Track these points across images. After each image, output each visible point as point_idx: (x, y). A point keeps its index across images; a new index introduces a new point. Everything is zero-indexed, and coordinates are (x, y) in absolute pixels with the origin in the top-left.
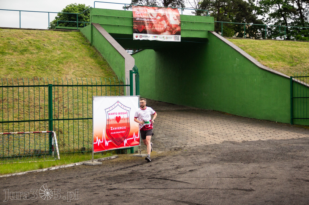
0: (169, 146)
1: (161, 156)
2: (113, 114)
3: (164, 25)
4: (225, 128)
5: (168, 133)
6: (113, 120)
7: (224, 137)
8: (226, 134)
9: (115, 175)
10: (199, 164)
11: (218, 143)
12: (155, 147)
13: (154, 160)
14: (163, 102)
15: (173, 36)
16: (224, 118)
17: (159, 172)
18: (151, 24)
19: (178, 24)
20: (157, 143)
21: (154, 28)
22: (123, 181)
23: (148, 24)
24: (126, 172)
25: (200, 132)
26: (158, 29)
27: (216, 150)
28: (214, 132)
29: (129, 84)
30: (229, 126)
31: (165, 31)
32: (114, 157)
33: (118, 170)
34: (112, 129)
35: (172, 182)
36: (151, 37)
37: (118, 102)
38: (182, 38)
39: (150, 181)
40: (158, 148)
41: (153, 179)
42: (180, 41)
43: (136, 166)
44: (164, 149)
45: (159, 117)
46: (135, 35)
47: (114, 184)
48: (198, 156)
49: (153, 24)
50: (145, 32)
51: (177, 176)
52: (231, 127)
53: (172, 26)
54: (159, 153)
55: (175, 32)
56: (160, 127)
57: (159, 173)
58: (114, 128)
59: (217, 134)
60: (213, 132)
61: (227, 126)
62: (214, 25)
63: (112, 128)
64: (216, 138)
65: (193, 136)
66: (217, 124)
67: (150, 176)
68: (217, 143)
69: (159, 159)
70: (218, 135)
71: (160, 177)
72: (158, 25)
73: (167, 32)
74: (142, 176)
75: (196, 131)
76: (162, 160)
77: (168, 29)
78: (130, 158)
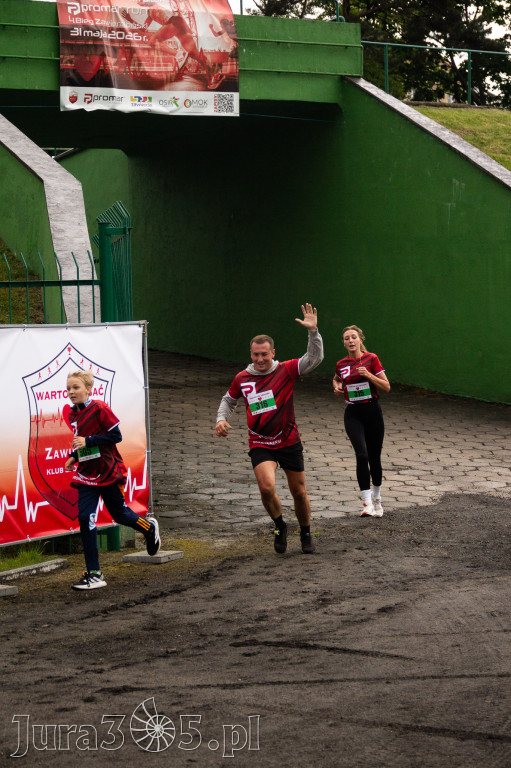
0: (244, 519)
1: (235, 560)
2: (54, 394)
3: (175, 55)
4: (433, 446)
5: (223, 469)
6: (54, 418)
7: (441, 479)
8: (445, 468)
9: (96, 634)
10: (400, 585)
11: (425, 504)
12: (191, 525)
13: (215, 572)
14: (163, 352)
15: (210, 96)
16: (416, 409)
17: (260, 619)
18: (127, 51)
19: (229, 50)
20: (195, 511)
21: (140, 65)
22: (141, 659)
23: (114, 49)
24: (133, 622)
25: (342, 464)
26: (152, 69)
27: (431, 531)
28: (397, 461)
29: (96, 278)
30: (446, 439)
31: (178, 76)
32: (54, 567)
33: (93, 614)
34: (52, 454)
35: (337, 656)
36: (127, 101)
37: (69, 347)
38: (242, 102)
39: (246, 655)
40: (204, 527)
41: (255, 649)
42: (236, 112)
43: (157, 597)
44: (232, 530)
45: (168, 409)
46: (66, 92)
47: (112, 668)
48: (378, 553)
49: (132, 51)
50: (103, 80)
51: (341, 632)
52: (454, 440)
53: (205, 58)
54: (217, 545)
55: (216, 82)
56: (183, 448)
57: (264, 623)
58: (56, 452)
59: (410, 467)
60: (392, 460)
61: (439, 437)
62: (360, 53)
63: (49, 450)
64: (410, 483)
65: (324, 478)
66: (400, 432)
67: (237, 636)
68: (422, 503)
69: (233, 571)
70: (417, 473)
71: (277, 640)
72: (152, 53)
73: (187, 82)
74: (204, 636)
75: (327, 460)
76: (248, 571)
77: (192, 70)
78: (116, 569)
